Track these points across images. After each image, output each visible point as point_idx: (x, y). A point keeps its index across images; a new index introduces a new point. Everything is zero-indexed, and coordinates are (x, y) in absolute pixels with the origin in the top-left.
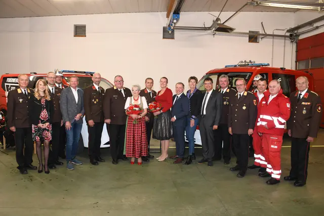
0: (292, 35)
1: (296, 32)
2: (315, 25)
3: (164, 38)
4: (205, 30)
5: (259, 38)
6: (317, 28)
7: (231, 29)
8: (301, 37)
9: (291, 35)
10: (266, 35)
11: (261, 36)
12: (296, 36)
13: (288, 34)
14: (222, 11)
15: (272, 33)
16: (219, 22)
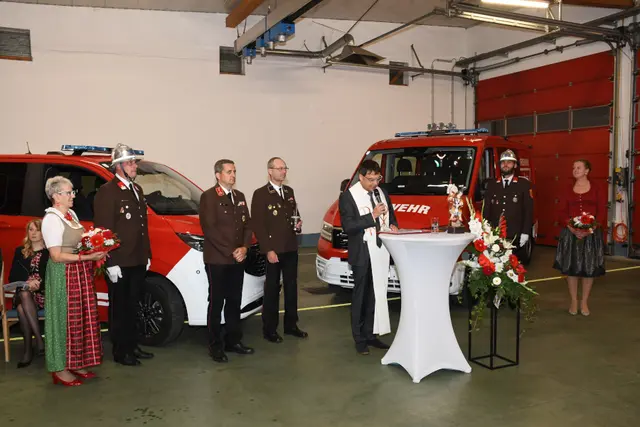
0: (466, 71)
1: (471, 66)
2: (512, 55)
3: (222, 72)
4: (311, 57)
5: (408, 76)
6: (517, 60)
7: (374, 58)
8: (483, 77)
9: (464, 72)
10: (422, 71)
11: (411, 73)
12: (473, 73)
13: (459, 70)
14: (360, 20)
15: (430, 68)
16: (351, 43)
